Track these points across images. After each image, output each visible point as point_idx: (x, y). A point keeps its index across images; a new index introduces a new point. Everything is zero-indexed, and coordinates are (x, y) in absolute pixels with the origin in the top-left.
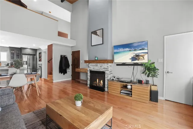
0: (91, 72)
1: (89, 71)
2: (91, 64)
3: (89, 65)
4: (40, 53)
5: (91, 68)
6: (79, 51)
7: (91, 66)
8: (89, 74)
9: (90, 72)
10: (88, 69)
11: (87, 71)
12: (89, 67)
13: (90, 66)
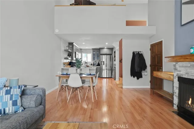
0: (181, 79)
1: (177, 78)
2: (180, 64)
3: (177, 66)
4: (115, 52)
5: (179, 71)
6: (161, 43)
7: (180, 67)
8: (176, 84)
9: (178, 81)
10: (175, 74)
11: (172, 77)
12: (176, 69)
13: (179, 69)
